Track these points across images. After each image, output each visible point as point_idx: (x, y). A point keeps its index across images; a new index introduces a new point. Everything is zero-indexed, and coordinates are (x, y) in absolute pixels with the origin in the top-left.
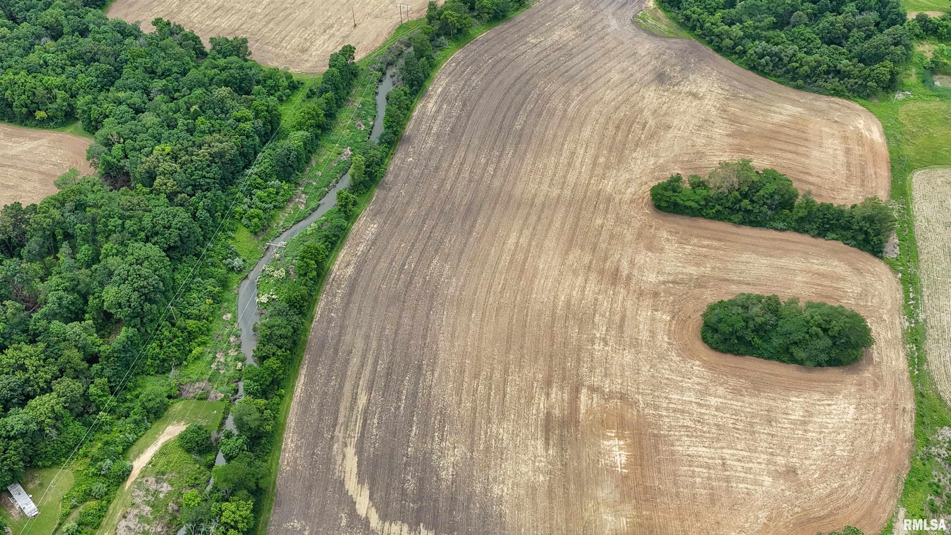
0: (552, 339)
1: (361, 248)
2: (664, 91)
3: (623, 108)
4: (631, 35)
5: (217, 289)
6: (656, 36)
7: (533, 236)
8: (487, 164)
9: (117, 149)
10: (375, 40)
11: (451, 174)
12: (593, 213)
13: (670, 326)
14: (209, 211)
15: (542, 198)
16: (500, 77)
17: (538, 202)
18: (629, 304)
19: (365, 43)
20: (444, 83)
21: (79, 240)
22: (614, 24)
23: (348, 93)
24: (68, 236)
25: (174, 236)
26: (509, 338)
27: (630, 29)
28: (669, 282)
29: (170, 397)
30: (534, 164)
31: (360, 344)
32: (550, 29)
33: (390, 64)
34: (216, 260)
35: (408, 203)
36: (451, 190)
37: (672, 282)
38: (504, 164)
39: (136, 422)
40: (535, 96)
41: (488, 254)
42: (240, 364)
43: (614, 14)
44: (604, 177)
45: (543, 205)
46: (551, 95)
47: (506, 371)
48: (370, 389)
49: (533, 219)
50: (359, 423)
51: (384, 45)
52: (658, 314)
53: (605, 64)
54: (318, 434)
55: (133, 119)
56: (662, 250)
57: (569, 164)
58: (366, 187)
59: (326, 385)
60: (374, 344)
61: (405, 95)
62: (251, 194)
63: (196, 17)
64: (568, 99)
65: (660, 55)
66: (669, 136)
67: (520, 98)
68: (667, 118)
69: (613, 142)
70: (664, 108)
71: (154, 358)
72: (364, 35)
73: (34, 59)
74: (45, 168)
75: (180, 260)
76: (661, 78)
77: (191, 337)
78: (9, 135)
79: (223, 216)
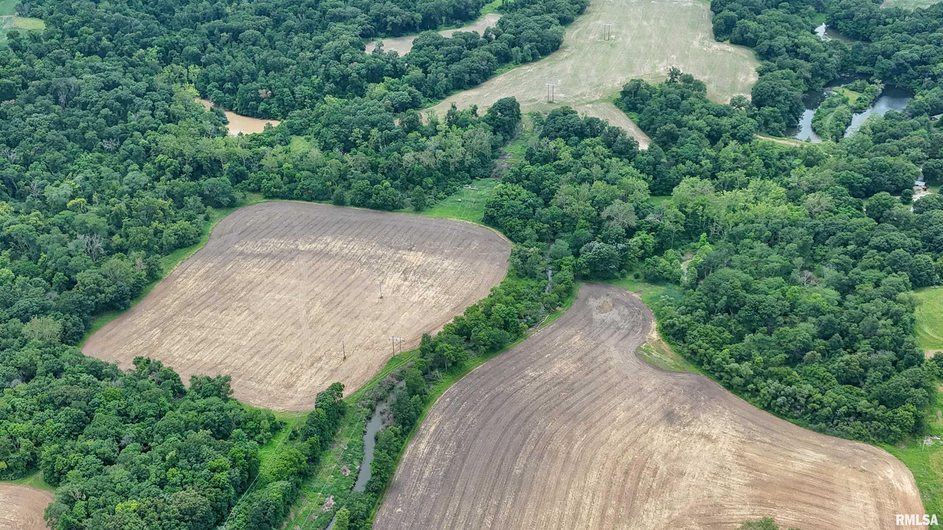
2: (674, 432)
3: (631, 451)
4: (635, 369)
6: (662, 370)
8: (483, 516)
10: (366, 373)
16: (497, 415)
19: (354, 377)
20: (437, 420)
22: (616, 356)
23: (334, 434)
27: (633, 363)
30: (536, 515)
32: (549, 361)
33: (380, 400)
38: (502, 516)
40: (536, 436)
43: (616, 346)
46: (553, 435)
51: (375, 379)
53: (609, 401)
61: (396, 436)
63: (177, 350)
64: (571, 439)
65: (667, 391)
66: (683, 484)
67: (519, 437)
68: (680, 463)
69: (622, 491)
70: (676, 451)
72: (354, 368)
76: (670, 417)
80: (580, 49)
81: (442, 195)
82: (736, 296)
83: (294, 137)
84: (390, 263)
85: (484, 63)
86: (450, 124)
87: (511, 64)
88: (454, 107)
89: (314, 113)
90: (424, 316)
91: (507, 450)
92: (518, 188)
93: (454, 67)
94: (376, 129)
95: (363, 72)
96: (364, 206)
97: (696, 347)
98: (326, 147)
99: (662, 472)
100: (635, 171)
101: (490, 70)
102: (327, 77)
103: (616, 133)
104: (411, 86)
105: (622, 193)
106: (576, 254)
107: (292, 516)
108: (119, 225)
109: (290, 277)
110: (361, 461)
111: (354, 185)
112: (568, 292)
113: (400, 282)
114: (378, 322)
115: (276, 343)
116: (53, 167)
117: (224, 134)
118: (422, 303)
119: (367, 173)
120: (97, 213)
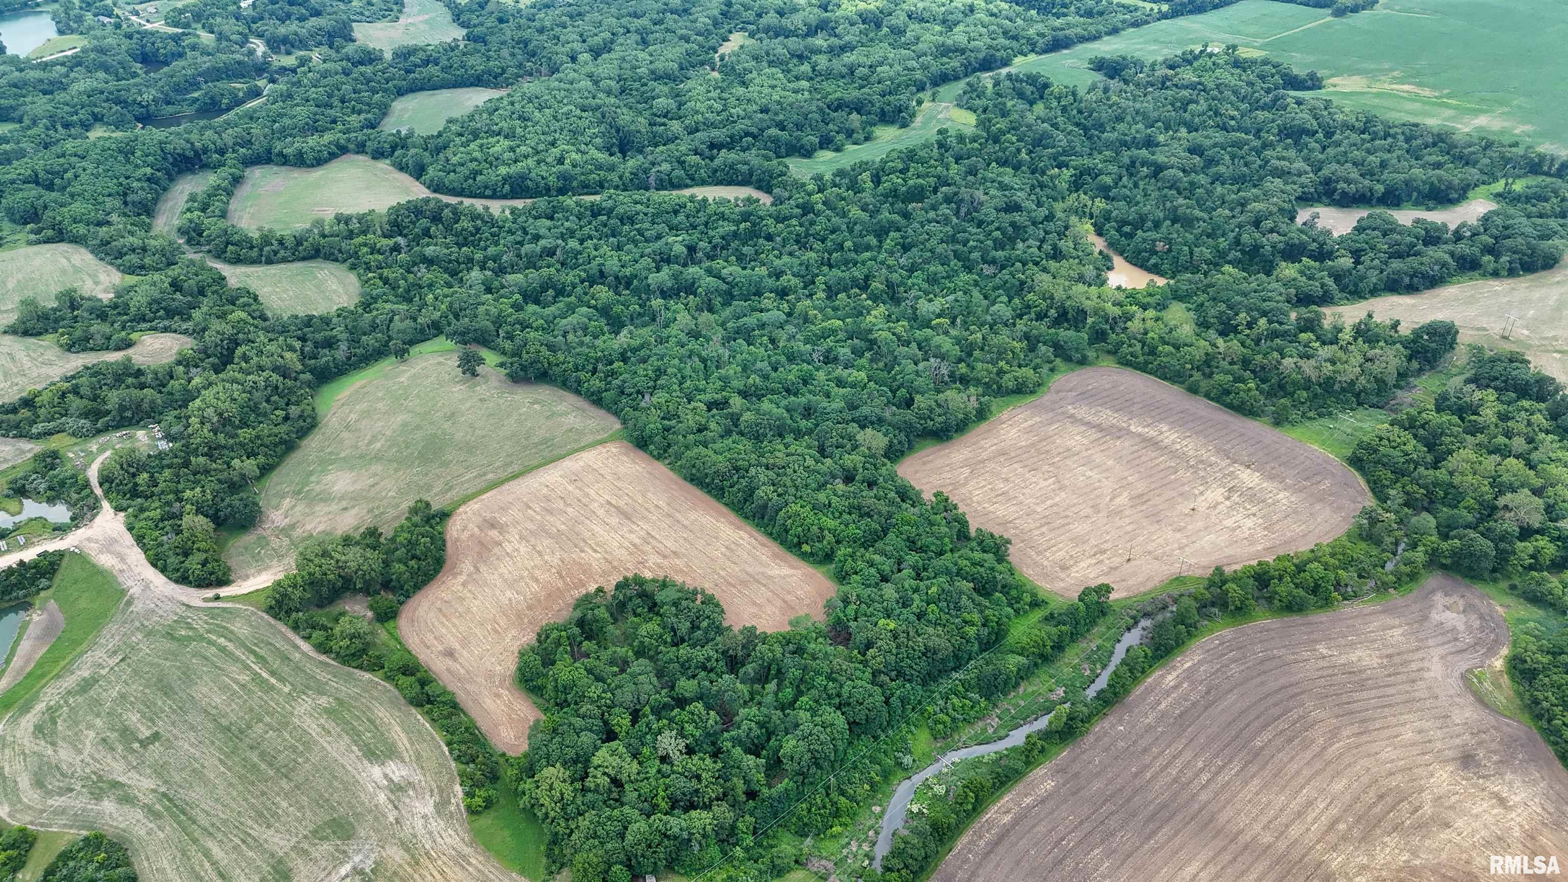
1: (1028, 800)
2: (1463, 779)
3: (1399, 777)
4: (1452, 692)
5: (878, 778)
6: (1485, 705)
8: (1202, 770)
9: (851, 609)
10: (1143, 583)
11: (1158, 763)
14: (902, 702)
15: (1248, 839)
16: (1263, 678)
17: (1242, 840)
19: (1127, 584)
20: (1196, 659)
21: (787, 682)
22: (1435, 669)
24: (780, 675)
25: (861, 713)
27: (1454, 684)
29: (796, 862)
30: (1257, 794)
32: (1352, 645)
33: (1146, 615)
34: (889, 749)
35: (1097, 775)
36: (1149, 782)
38: (1221, 779)
39: (761, 872)
40: (1296, 716)
42: (867, 861)
43: (1442, 658)
44: (1334, 848)
45: (1246, 847)
46: (1316, 723)
49: (1227, 857)
51: (1150, 592)
53: (1401, 714)
55: (877, 585)
57: (1299, 814)
58: (1060, 739)
61: (1146, 658)
62: (947, 699)
64: (1335, 736)
65: (1479, 731)
66: (1442, 836)
67: (1277, 711)
68: (1451, 814)
69: (1367, 813)
70: (1453, 799)
71: (800, 819)
72: (1134, 574)
73: (822, 497)
74: (789, 598)
75: (859, 736)
76: (1467, 760)
77: (837, 814)
78: (775, 556)
79: (913, 709)
81: (1312, 414)
83: (1174, 303)
84: (1219, 475)
85: (1436, 268)
86: (1357, 336)
87: (1476, 273)
88: (1370, 315)
89: (1205, 282)
90: (1231, 545)
91: (1258, 717)
92: (1406, 436)
93: (1396, 264)
94: (1265, 319)
95: (1281, 246)
96: (1218, 402)
97: (1541, 698)
98: (1203, 325)
99: (1424, 814)
101: (1443, 275)
102: (1237, 242)
104: (1330, 275)
105: (1538, 482)
106: (1445, 537)
107: (1021, 690)
108: (970, 354)
109: (1108, 456)
110: (1104, 667)
111: (1216, 377)
112: (1413, 577)
113: (1221, 499)
114: (1178, 535)
115: (1068, 520)
116: (932, 280)
117: (1103, 283)
118: (1234, 530)
119: (1236, 367)
120: (955, 338)
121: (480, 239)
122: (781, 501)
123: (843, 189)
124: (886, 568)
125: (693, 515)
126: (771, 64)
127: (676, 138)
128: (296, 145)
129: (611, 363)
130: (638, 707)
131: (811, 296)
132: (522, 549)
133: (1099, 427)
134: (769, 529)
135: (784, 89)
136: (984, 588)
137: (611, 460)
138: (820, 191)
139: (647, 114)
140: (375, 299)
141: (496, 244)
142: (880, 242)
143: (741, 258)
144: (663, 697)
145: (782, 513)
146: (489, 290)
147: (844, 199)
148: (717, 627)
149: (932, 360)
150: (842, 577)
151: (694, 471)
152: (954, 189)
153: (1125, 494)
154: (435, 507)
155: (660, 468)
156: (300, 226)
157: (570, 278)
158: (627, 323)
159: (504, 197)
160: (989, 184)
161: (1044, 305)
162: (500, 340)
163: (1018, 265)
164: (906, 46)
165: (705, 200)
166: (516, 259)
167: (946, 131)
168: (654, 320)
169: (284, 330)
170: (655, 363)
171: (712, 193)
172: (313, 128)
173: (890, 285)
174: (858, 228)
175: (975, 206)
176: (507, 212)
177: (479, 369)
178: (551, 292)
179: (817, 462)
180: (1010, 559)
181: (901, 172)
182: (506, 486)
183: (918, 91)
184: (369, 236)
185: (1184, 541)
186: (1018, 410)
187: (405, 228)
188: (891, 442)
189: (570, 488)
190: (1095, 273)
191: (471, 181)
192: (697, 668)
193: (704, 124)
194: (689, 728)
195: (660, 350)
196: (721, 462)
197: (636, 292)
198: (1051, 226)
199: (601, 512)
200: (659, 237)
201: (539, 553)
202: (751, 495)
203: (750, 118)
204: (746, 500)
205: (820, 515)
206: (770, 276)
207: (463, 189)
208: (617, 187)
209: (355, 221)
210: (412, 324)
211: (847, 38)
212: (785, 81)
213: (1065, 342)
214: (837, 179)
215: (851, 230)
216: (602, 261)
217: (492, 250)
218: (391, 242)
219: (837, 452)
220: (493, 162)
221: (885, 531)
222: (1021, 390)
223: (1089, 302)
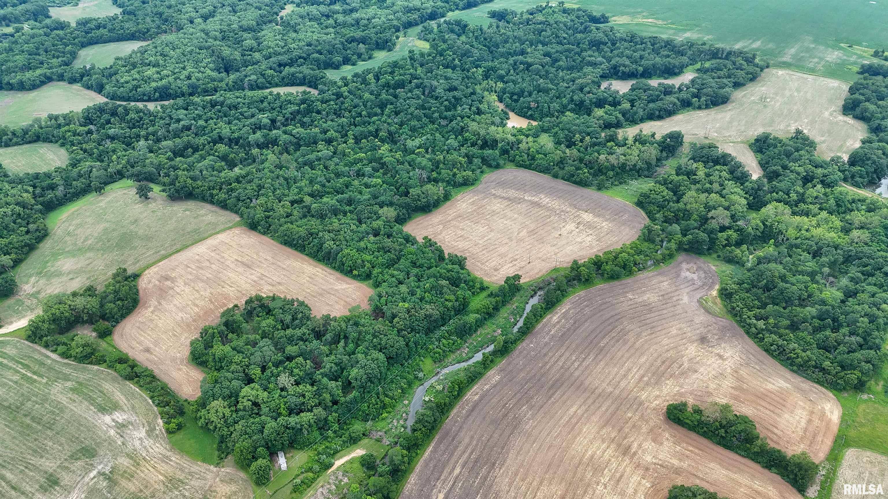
0: (575, 473)
1: (487, 387)
2: (702, 349)
3: (671, 352)
4: (694, 309)
5: (405, 386)
6: (710, 313)
7: (587, 410)
8: (575, 361)
9: (383, 300)
10: (537, 273)
11: (554, 359)
12: (628, 409)
13: (648, 490)
14: (415, 344)
15: (600, 390)
16: (602, 313)
17: (597, 392)
18: (628, 470)
19: (529, 274)
20: (567, 307)
21: (350, 341)
22: (685, 299)
23: (511, 299)
24: (346, 337)
25: (393, 352)
26: (550, 465)
27: (695, 305)
28: (658, 464)
29: (364, 435)
30: (603, 369)
31: (467, 440)
32: (644, 292)
33: (540, 289)
34: (410, 370)
35: (522, 370)
36: (548, 370)
37: (661, 465)
38: (585, 364)
39: (344, 442)
40: (619, 329)
41: (556, 413)
42: (403, 429)
43: (688, 293)
44: (643, 389)
45: (600, 395)
46: (629, 331)
47: (541, 483)
48: (463, 467)
49: (590, 401)
50: (451, 483)
51: (541, 277)
52: (644, 481)
53: (670, 322)
54: (428, 480)
55: (397, 286)
56: (662, 444)
57: (625, 376)
58: (501, 354)
59: (442, 456)
60: (475, 442)
61: (542, 309)
62: (440, 341)
63: (446, 239)
64: (639, 336)
65: (708, 326)
66: (694, 377)
67: (610, 327)
68: (697, 365)
69: (657, 370)
70: (698, 359)
71: (363, 412)
72: (532, 269)
73: (362, 244)
74: (348, 300)
75: (393, 365)
76: (703, 340)
77: (384, 407)
78: (338, 279)
79: (422, 348)
80: (742, 105)
81: (616, 183)
82: (773, 281)
83: (542, 133)
84: (572, 217)
85: (671, 106)
86: (635, 140)
87: (690, 108)
88: (641, 131)
90: (581, 250)
91: (600, 332)
92: (663, 188)
93: (651, 105)
94: (589, 137)
95: (594, 100)
96: (569, 181)
97: (735, 306)
98: (558, 143)
99: (684, 368)
100: (742, 193)
101: (674, 111)
103: (739, 165)
104: (619, 113)
105: (727, 204)
106: (685, 235)
107: (479, 333)
108: (437, 167)
109: (514, 213)
110: (521, 316)
111: (566, 168)
112: (671, 256)
113: (574, 228)
114: (554, 248)
115: (496, 246)
116: (413, 129)
117: (505, 125)
118: (581, 243)
119: (576, 163)
120: (429, 159)
121: (143, 124)
122: (339, 248)
123: (359, 84)
124: (401, 277)
125: (288, 262)
126: (310, 20)
127: (258, 62)
128: (18, 77)
129: (231, 184)
130: (265, 364)
131: (345, 142)
132: (186, 290)
133: (508, 199)
134: (333, 265)
135: (320, 33)
136: (455, 282)
137: (235, 237)
138: (346, 85)
139: (240, 49)
140: (79, 161)
141: (153, 125)
142: (383, 111)
143: (303, 125)
144: (279, 357)
145: (340, 255)
146: (151, 151)
147: (359, 89)
148: (308, 318)
149: (417, 170)
150: (377, 285)
151: (286, 238)
152: (420, 81)
153: (525, 231)
154: (129, 272)
155: (266, 239)
156: (25, 123)
157: (202, 141)
158: (239, 163)
159: (156, 100)
160: (439, 77)
161: (474, 138)
162: (161, 178)
163: (459, 118)
164: (387, 8)
165: (278, 94)
166: (167, 133)
167: (413, 51)
168: (254, 161)
169: (21, 181)
170: (257, 182)
171: (282, 91)
172: (28, 67)
173: (390, 133)
174: (369, 104)
175: (433, 89)
176: (159, 108)
177: (150, 194)
178: (190, 150)
179: (357, 227)
180: (467, 267)
181: (390, 73)
182: (173, 257)
183: (396, 32)
184: (71, 126)
185: (557, 251)
186: (466, 194)
187: (94, 120)
188: (398, 214)
189: (212, 254)
190: (500, 120)
191: (134, 92)
192: (298, 340)
193: (274, 53)
194: (296, 371)
195: (259, 175)
196: (302, 232)
197: (242, 146)
198: (474, 97)
199: (232, 266)
200: (253, 116)
201: (196, 290)
202: (321, 248)
203: (301, 49)
204: (318, 251)
205: (362, 254)
206: (321, 133)
207: (130, 97)
208: (225, 90)
209: (61, 119)
210: (105, 173)
211: (353, 5)
212: (320, 29)
213: (488, 157)
214: (355, 79)
215: (365, 106)
216: (219, 130)
217: (151, 129)
218: (86, 129)
219: (369, 221)
220: (148, 80)
221: (399, 259)
222: (466, 183)
223: (498, 135)
